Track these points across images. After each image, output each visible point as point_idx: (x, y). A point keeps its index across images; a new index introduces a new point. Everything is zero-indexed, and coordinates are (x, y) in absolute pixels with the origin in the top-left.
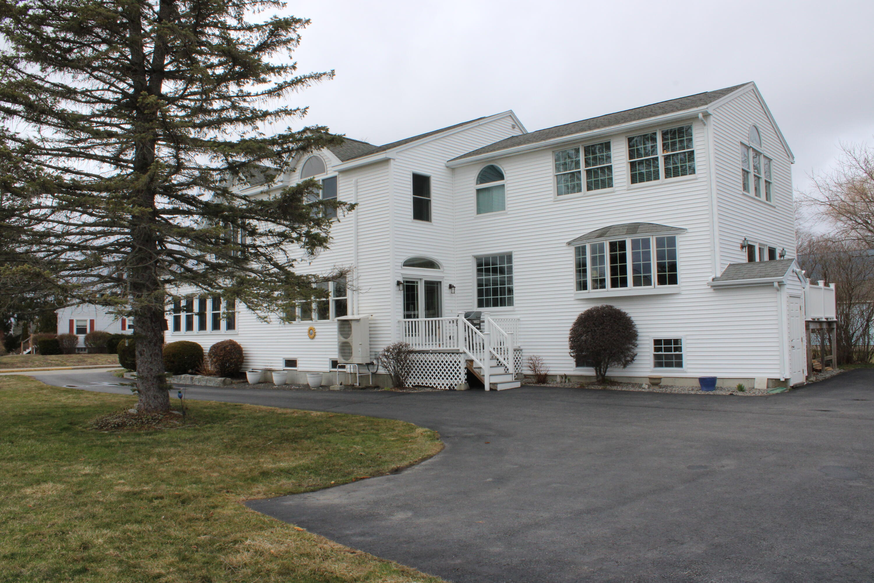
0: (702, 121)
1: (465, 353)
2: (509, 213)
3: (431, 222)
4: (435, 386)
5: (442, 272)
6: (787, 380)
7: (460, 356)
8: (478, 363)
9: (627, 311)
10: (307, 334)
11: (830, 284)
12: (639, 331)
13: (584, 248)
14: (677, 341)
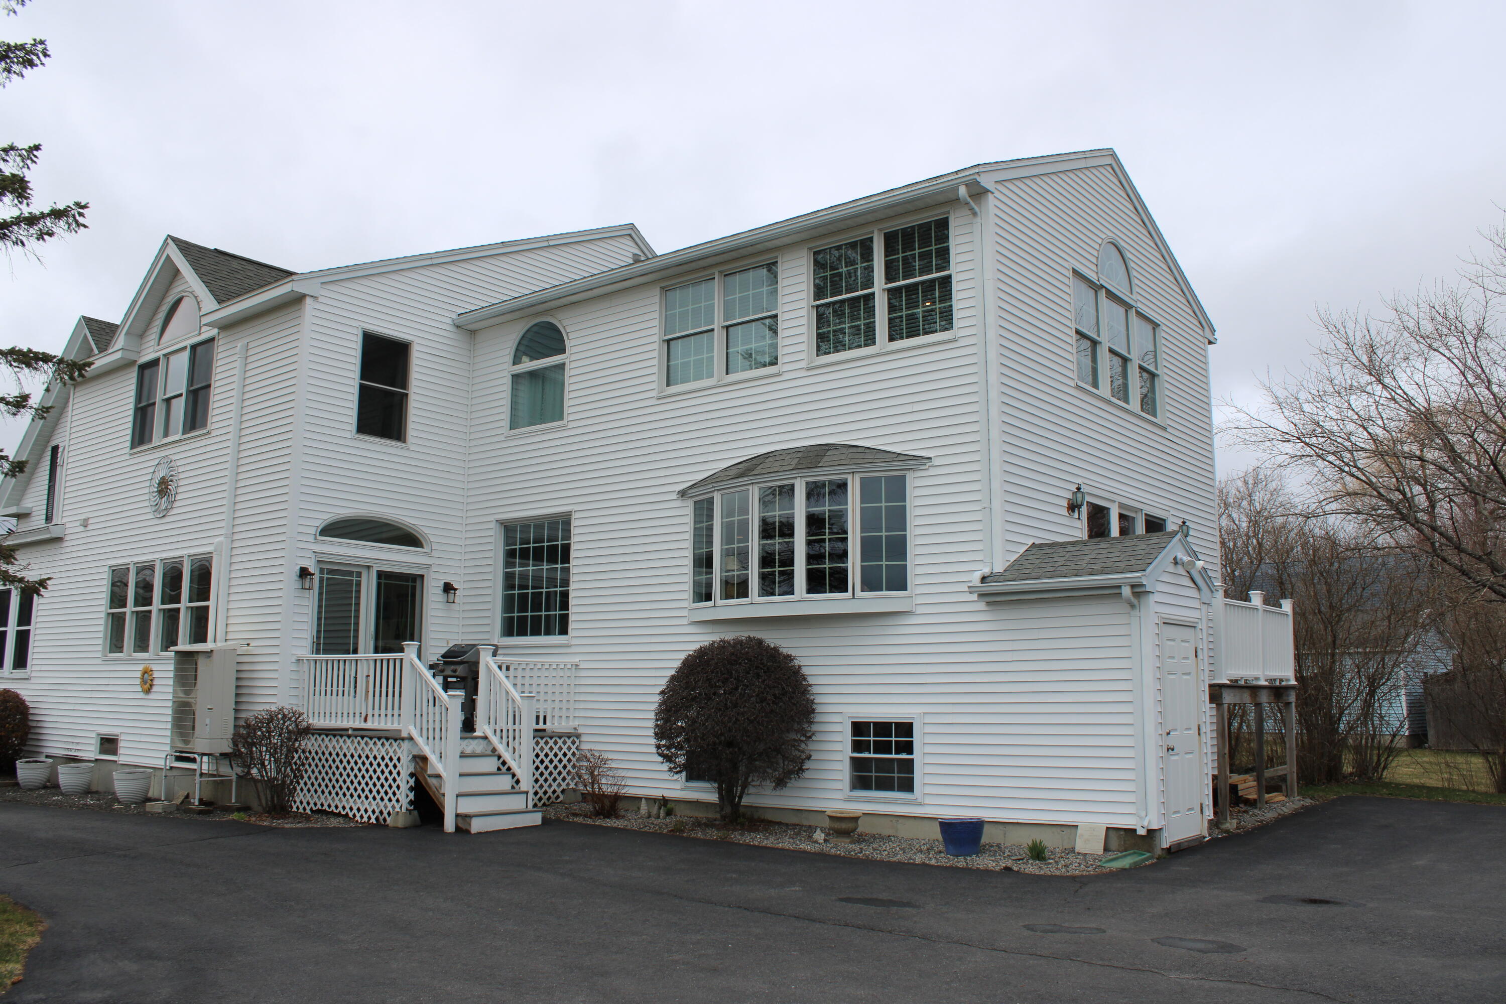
0: (967, 203)
1: (411, 739)
2: (571, 425)
3: (405, 442)
4: (351, 815)
5: (429, 554)
6: (1151, 833)
7: (399, 746)
8: (436, 765)
9: (793, 652)
10: (138, 682)
11: (1282, 601)
12: (818, 700)
13: (710, 501)
14: (906, 729)
